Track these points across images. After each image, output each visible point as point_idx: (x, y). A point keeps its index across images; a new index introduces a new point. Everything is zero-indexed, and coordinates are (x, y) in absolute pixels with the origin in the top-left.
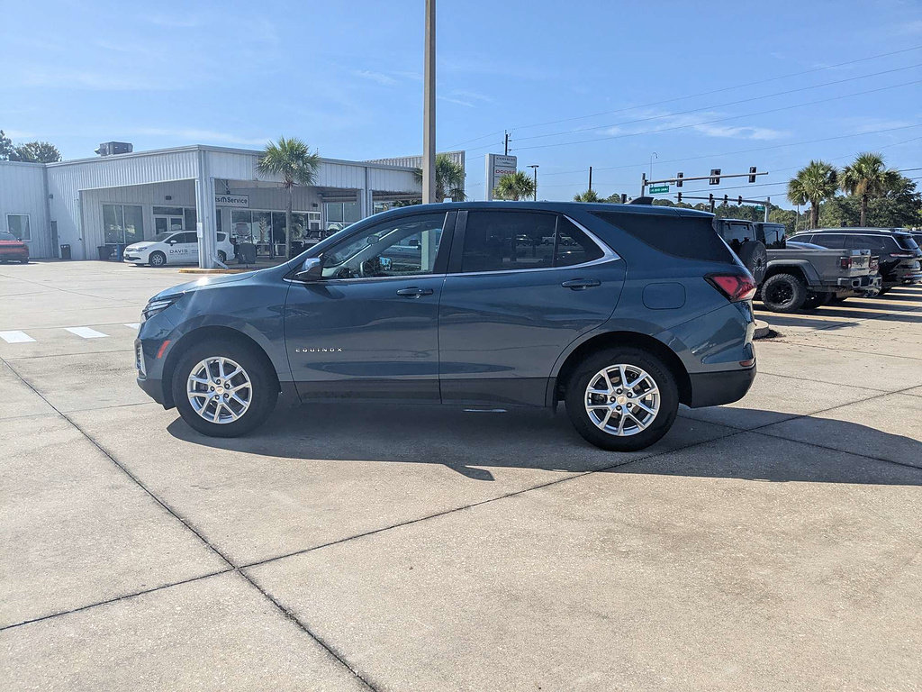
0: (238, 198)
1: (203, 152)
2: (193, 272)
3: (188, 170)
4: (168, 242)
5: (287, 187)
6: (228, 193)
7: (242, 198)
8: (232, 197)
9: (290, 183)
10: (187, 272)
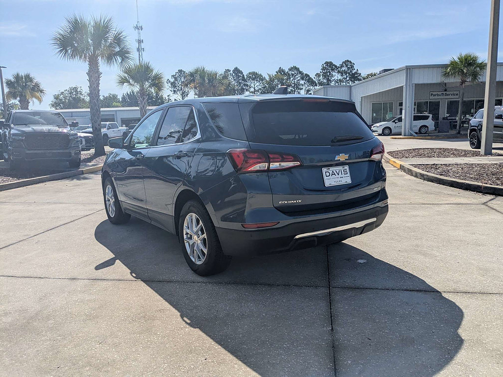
0: (452, 93)
1: (409, 69)
2: (395, 138)
3: (399, 81)
4: (394, 121)
5: (461, 85)
6: (446, 90)
7: (455, 92)
8: (447, 93)
9: (463, 82)
10: (393, 138)
